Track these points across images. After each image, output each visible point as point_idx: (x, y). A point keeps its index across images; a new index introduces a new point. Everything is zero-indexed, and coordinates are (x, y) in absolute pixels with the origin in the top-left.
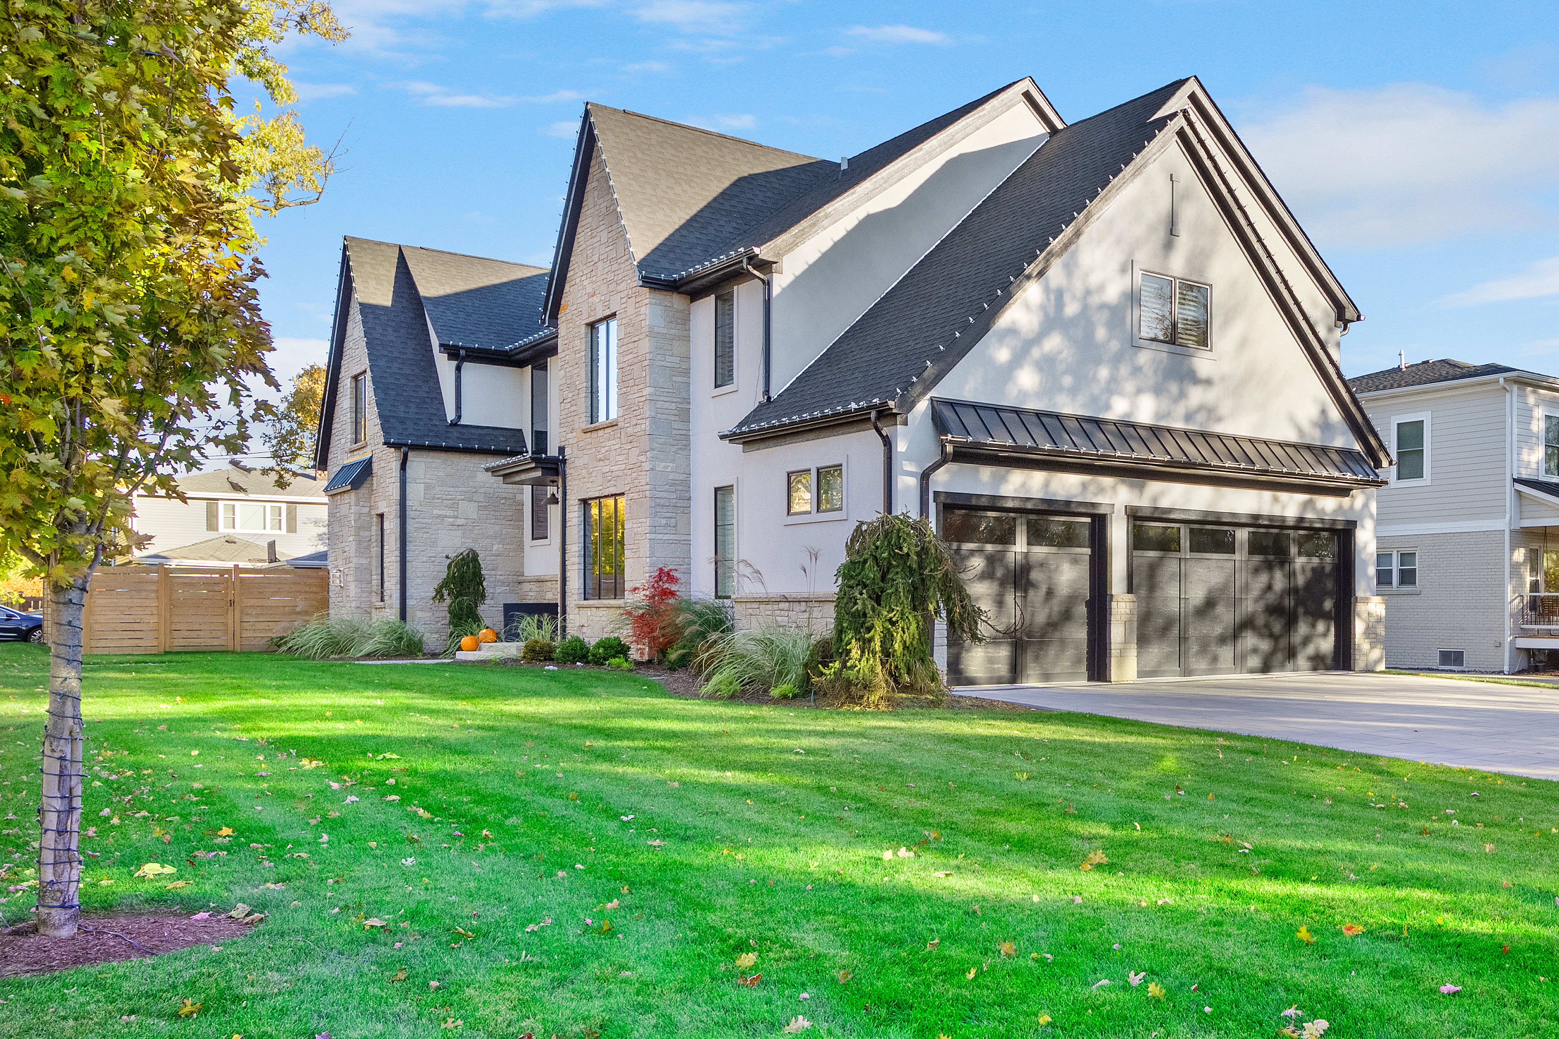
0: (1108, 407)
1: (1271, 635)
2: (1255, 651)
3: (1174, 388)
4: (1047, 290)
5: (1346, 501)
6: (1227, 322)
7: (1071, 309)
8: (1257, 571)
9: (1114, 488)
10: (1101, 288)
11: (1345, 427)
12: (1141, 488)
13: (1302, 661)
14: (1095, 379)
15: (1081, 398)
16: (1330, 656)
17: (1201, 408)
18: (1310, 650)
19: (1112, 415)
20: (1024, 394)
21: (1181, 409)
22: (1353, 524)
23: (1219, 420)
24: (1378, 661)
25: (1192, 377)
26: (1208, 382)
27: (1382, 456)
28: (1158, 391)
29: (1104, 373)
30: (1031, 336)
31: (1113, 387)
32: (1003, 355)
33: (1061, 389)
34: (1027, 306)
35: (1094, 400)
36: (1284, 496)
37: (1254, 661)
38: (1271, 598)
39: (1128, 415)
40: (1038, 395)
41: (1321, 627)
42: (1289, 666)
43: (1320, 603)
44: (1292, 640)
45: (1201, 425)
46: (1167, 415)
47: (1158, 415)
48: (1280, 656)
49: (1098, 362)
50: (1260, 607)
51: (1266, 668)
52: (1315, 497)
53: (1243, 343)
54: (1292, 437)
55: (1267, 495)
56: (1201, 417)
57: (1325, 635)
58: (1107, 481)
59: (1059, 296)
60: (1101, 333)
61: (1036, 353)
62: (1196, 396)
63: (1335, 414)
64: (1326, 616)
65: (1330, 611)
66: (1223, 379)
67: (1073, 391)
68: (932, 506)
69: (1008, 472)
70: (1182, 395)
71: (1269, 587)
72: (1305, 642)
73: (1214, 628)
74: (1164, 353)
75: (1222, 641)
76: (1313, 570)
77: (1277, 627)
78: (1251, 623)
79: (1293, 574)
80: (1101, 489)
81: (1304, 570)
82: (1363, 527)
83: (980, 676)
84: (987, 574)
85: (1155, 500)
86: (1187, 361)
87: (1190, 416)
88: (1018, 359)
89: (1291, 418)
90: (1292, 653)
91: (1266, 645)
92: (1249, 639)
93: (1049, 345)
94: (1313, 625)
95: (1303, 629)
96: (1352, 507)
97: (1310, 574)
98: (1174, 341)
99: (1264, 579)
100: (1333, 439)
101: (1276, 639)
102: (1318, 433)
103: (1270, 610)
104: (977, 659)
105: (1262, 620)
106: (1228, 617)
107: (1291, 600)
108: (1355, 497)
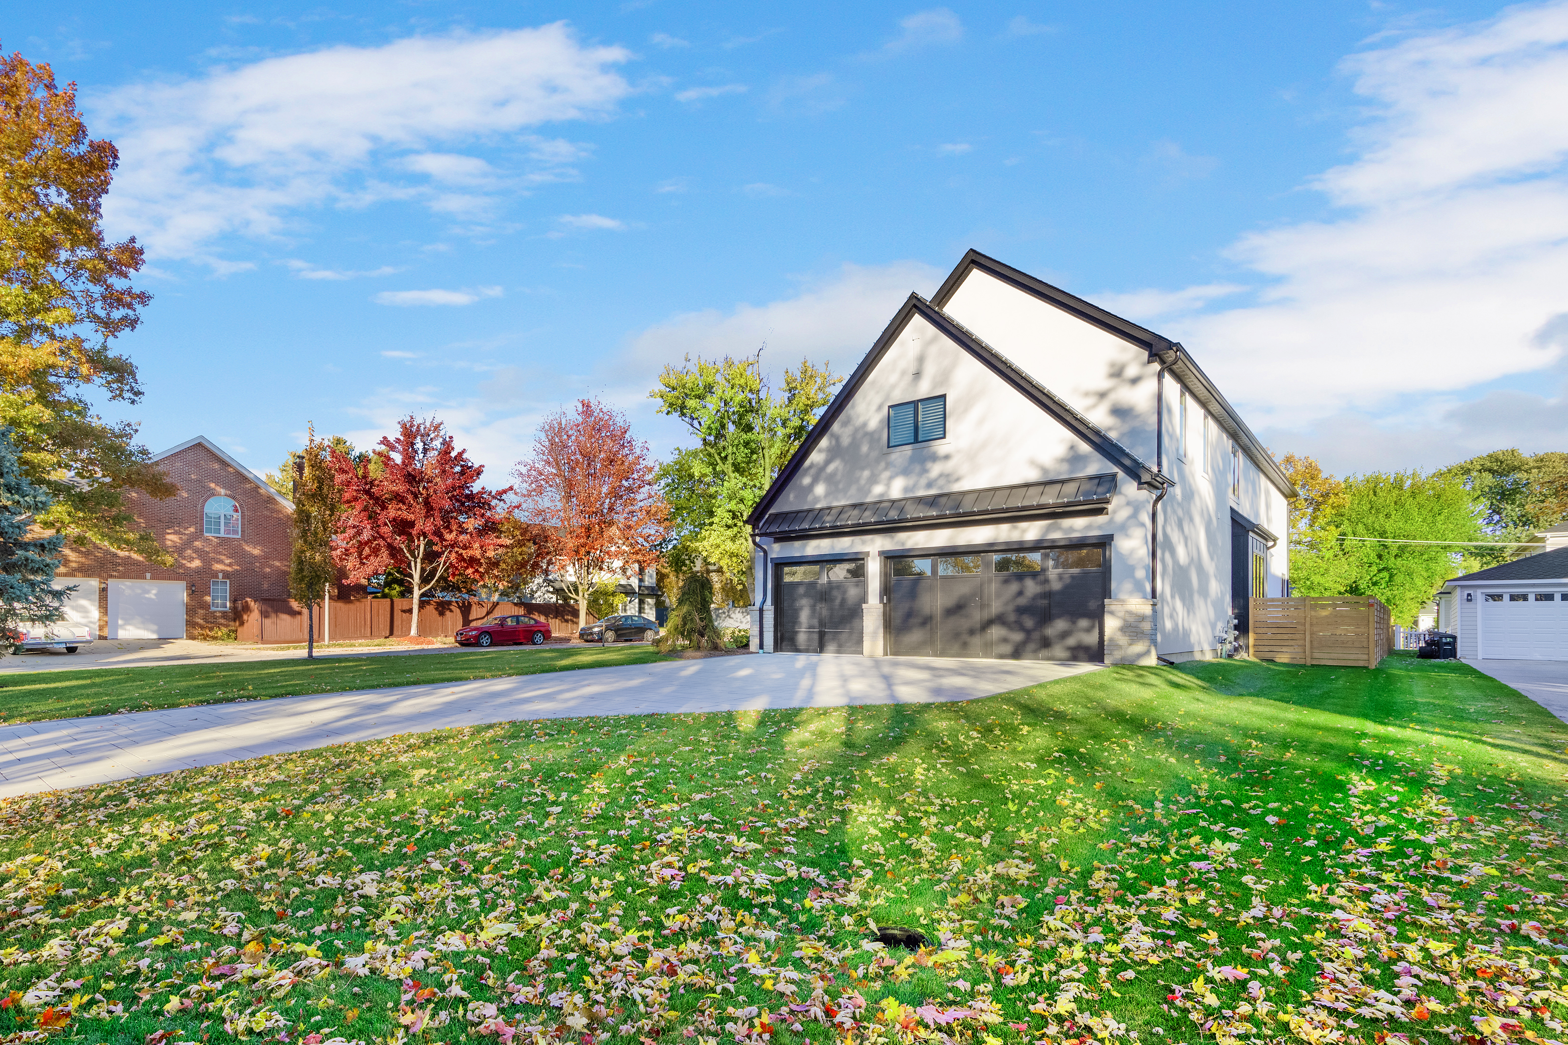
0: (868, 493)
1: (1022, 628)
2: (1005, 640)
3: (917, 468)
4: (831, 437)
5: (1100, 519)
7: (846, 443)
8: (1006, 581)
9: (870, 541)
10: (865, 425)
11: (1095, 456)
12: (892, 538)
13: (1056, 651)
14: (860, 478)
15: (850, 493)
16: (1090, 650)
17: (941, 475)
19: (869, 499)
20: (817, 500)
21: (923, 481)
22: (1111, 537)
23: (958, 480)
25: (934, 458)
26: (947, 457)
28: (906, 473)
29: (866, 474)
30: (823, 465)
31: (874, 480)
32: (807, 480)
33: (838, 492)
34: (820, 452)
35: (860, 491)
37: (1007, 649)
38: (1022, 601)
39: (883, 496)
40: (825, 498)
42: (1044, 653)
43: (1081, 604)
44: (1044, 634)
45: (939, 489)
46: (914, 487)
47: (906, 490)
48: (1031, 646)
49: (863, 468)
50: (1011, 607)
51: (1016, 654)
52: (1059, 521)
53: (982, 421)
54: (1033, 476)
55: (1005, 528)
56: (941, 482)
57: (1087, 630)
58: (867, 538)
59: (839, 439)
60: (864, 450)
61: (823, 475)
62: (936, 470)
64: (1088, 615)
65: (1093, 612)
66: (959, 452)
67: (844, 492)
68: (769, 565)
70: (925, 471)
71: (1020, 593)
72: (1064, 635)
73: (964, 623)
74: (908, 450)
75: (972, 632)
76: (1073, 577)
77: (1029, 623)
78: (1000, 620)
79: (1046, 581)
80: (864, 542)
81: (1060, 577)
82: (1127, 536)
83: (802, 647)
84: (806, 595)
85: (903, 544)
86: (926, 450)
87: (929, 485)
88: (815, 481)
89: (1033, 463)
90: (1046, 643)
91: (1017, 637)
92: (996, 632)
93: (831, 468)
94: (1074, 623)
95: (1060, 625)
96: (1111, 521)
97: (1068, 581)
98: (916, 441)
99: (1014, 587)
100: (1085, 467)
101: (1028, 632)
102: (1065, 467)
103: (1021, 611)
104: (802, 638)
105: (1012, 618)
106: (977, 616)
107: (1045, 602)
108: (1114, 512)
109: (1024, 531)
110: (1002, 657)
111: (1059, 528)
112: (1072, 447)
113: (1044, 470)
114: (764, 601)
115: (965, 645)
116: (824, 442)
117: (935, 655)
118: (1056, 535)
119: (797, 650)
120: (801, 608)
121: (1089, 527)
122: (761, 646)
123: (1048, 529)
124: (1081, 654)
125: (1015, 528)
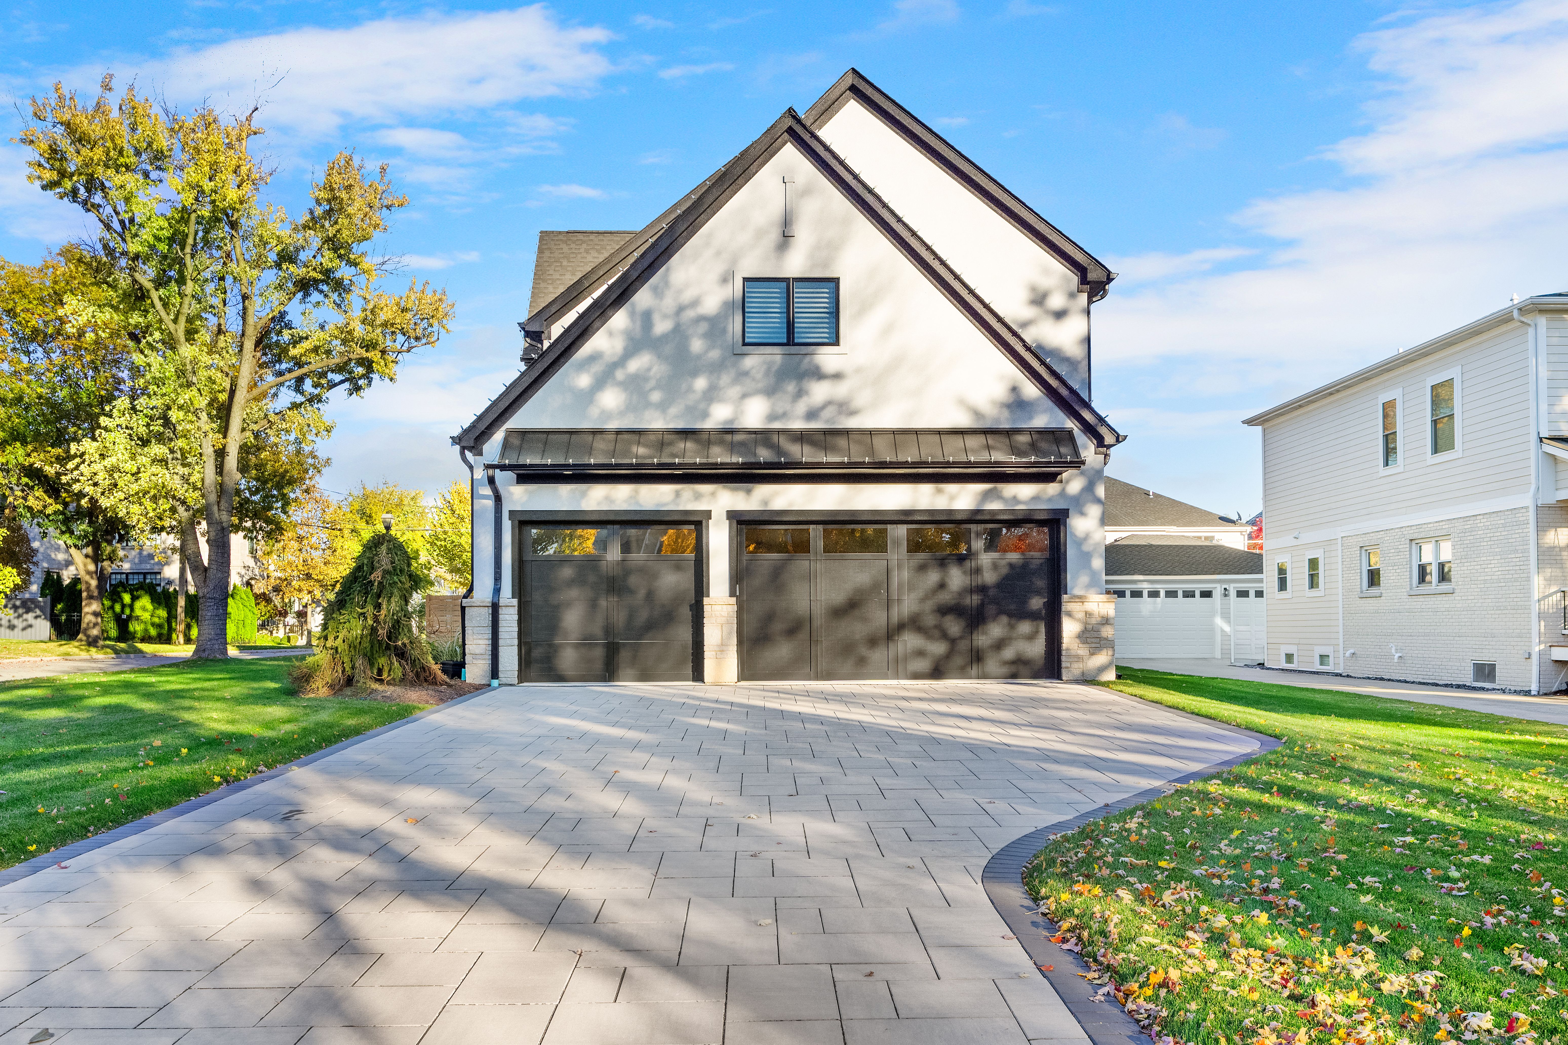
0: (705, 415)
1: (944, 635)
2: (920, 653)
3: (790, 387)
4: (632, 314)
5: (1052, 489)
6: (865, 308)
7: (661, 327)
8: (922, 568)
9: (713, 494)
10: (695, 303)
11: (1048, 403)
12: (749, 492)
13: (992, 664)
14: (690, 390)
15: (673, 410)
16: (1041, 662)
17: (828, 403)
18: (1009, 653)
19: (709, 424)
20: (607, 415)
21: (802, 407)
22: (1065, 513)
23: (853, 413)
24: (1102, 669)
25: (818, 374)
26: (837, 376)
27: (1103, 430)
28: (770, 392)
29: (701, 383)
30: (615, 359)
31: (711, 395)
32: (584, 381)
33: (648, 405)
34: (610, 334)
35: (690, 410)
36: (952, 488)
37: (923, 665)
38: (945, 597)
39: (732, 421)
40: (622, 414)
41: (1025, 627)
42: (974, 671)
43: (1024, 602)
44: (975, 643)
45: (827, 421)
46: (784, 414)
47: (772, 417)
48: (958, 661)
49: (695, 374)
50: (929, 605)
51: (937, 672)
53: (888, 330)
54: (964, 421)
55: (926, 489)
57: (1031, 637)
58: (705, 488)
59: (647, 318)
60: (697, 345)
61: (620, 375)
62: (819, 392)
63: (1031, 390)
64: (1033, 616)
65: (1040, 610)
66: (858, 370)
67: (663, 407)
68: (507, 525)
69: (589, 488)
70: (802, 392)
71: (942, 586)
72: (999, 645)
73: (856, 629)
74: (776, 355)
75: (873, 642)
76: (1011, 566)
77: (954, 627)
78: (914, 624)
79: (978, 571)
80: (698, 496)
81: (995, 566)
82: (1082, 514)
83: (570, 673)
84: (579, 580)
85: (766, 503)
86: (807, 359)
87: (811, 415)
88: (600, 383)
89: (962, 402)
90: (976, 657)
91: (938, 648)
92: (910, 641)
93: (635, 365)
94: (1012, 627)
95: (995, 630)
96: (1063, 494)
97: (1005, 571)
98: (790, 341)
99: (933, 577)
100: (1031, 418)
101: (953, 641)
102: (1006, 413)
103: (944, 611)
104: (568, 658)
105: (930, 620)
106: (878, 618)
107: (976, 599)
108: (1068, 482)
109: (952, 498)
110: (916, 676)
111: (1000, 497)
112: (1014, 389)
113: (977, 414)
114: (497, 591)
115: (862, 661)
116: (619, 319)
117: (818, 677)
118: (994, 505)
119: (560, 678)
120: (568, 604)
121: (1036, 498)
122: (495, 673)
123: (986, 496)
124: (1023, 670)
125: (939, 491)
